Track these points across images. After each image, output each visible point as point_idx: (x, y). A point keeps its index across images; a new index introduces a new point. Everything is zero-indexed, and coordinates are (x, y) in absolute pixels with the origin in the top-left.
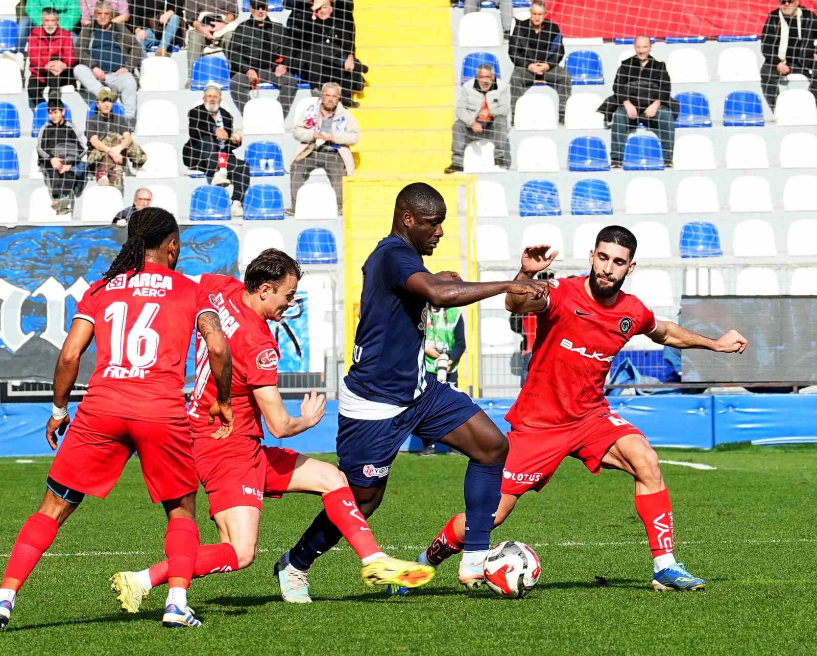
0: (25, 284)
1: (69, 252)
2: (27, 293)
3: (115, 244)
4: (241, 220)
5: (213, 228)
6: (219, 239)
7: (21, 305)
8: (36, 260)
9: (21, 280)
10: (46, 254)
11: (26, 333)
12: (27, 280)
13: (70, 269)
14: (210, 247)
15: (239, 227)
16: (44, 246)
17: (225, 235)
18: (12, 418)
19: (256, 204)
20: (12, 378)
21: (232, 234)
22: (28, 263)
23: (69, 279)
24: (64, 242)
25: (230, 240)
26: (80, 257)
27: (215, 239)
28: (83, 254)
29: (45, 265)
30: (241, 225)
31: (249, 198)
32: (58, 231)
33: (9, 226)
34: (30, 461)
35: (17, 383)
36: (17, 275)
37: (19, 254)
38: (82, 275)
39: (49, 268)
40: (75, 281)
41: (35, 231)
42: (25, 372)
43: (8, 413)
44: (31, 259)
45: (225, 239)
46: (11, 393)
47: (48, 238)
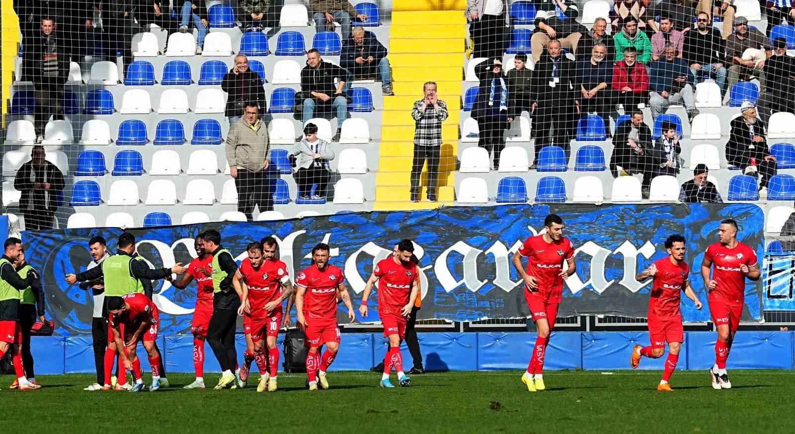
0: (607, 244)
1: (640, 222)
2: (610, 252)
3: (673, 217)
4: (766, 201)
5: (745, 206)
6: (750, 213)
7: (605, 260)
8: (616, 228)
9: (605, 242)
10: (624, 223)
11: (608, 281)
12: (609, 242)
13: (641, 235)
14: (743, 219)
15: (764, 206)
16: (622, 218)
17: (754, 211)
18: (599, 342)
19: (777, 188)
20: (599, 313)
21: (759, 210)
22: (611, 230)
23: (640, 242)
24: (637, 215)
25: (757, 214)
26: (648, 226)
27: (746, 214)
28: (651, 224)
29: (623, 232)
30: (766, 204)
31: (772, 184)
32: (633, 208)
33: (597, 204)
34: (611, 373)
35: (602, 316)
36: (603, 238)
37: (604, 223)
38: (650, 239)
39: (625, 234)
40: (645, 243)
41: (616, 207)
42: (607, 309)
43: (595, 338)
44: (613, 227)
45: (754, 214)
46: (597, 324)
47: (625, 212)
